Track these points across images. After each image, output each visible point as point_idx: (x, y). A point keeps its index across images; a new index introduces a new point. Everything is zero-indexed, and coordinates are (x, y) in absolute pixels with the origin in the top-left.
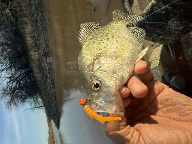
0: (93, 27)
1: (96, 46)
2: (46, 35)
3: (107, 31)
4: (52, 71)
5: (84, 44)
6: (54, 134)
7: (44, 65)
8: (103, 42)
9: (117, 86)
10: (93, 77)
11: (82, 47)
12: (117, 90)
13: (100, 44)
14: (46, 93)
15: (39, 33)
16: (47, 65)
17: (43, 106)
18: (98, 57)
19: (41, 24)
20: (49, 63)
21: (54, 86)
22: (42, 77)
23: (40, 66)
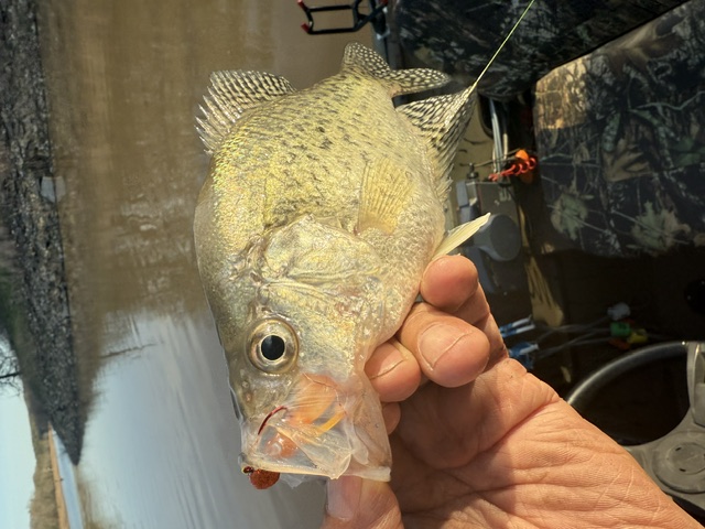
0: (260, 90)
1: (275, 167)
2: (42, 84)
3: (319, 107)
4: (59, 234)
5: (225, 154)
6: (57, 484)
7: (28, 209)
8: (308, 152)
9: (361, 351)
10: (259, 308)
11: (215, 167)
12: (362, 367)
13: (297, 160)
14: (30, 322)
15: (13, 75)
16: (40, 208)
17: (14, 375)
18: (285, 216)
19: (22, 38)
20: (50, 203)
21: (67, 295)
22: (16, 257)
23: (11, 212)
